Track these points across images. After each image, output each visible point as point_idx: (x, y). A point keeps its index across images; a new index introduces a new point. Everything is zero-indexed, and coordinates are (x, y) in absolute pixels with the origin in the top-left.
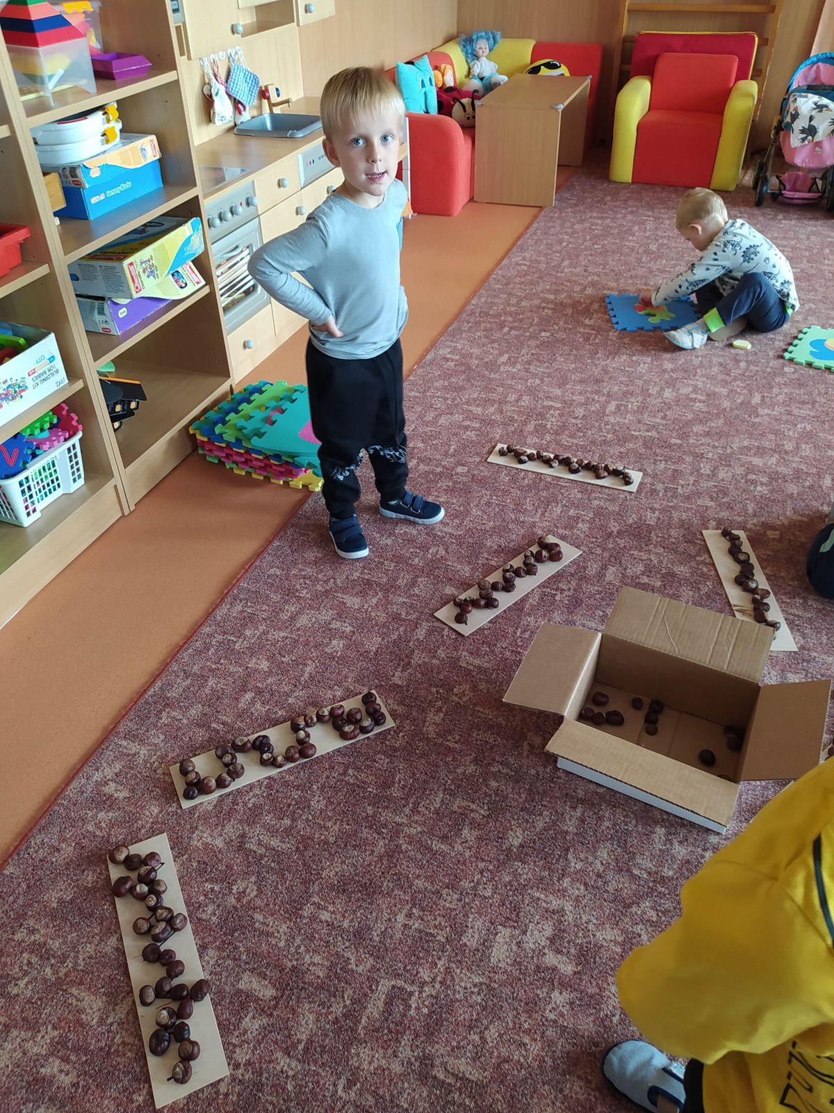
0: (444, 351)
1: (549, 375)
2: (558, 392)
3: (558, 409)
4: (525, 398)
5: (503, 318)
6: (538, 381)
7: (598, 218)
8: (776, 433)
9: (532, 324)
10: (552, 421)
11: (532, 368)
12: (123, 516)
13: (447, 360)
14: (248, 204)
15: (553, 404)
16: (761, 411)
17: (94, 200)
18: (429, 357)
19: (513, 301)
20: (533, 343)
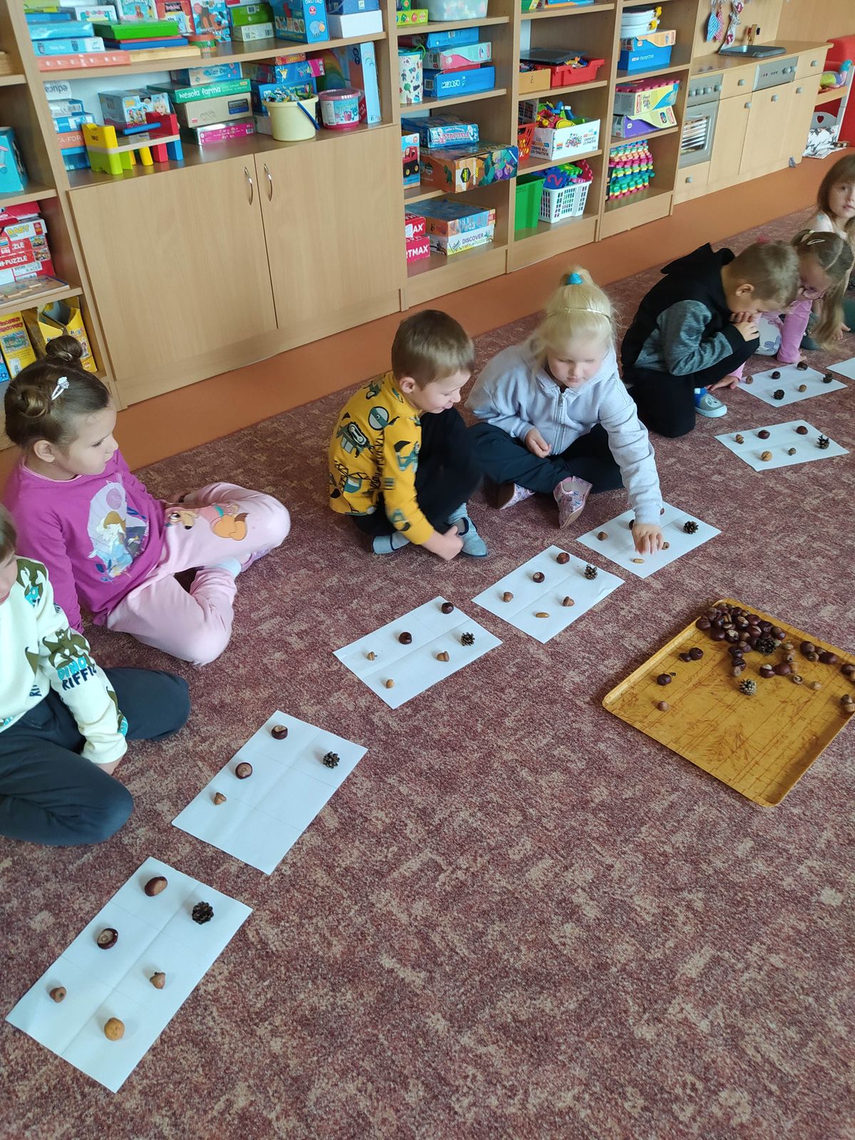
12: (594, 242)
14: (715, 90)
17: (634, 59)
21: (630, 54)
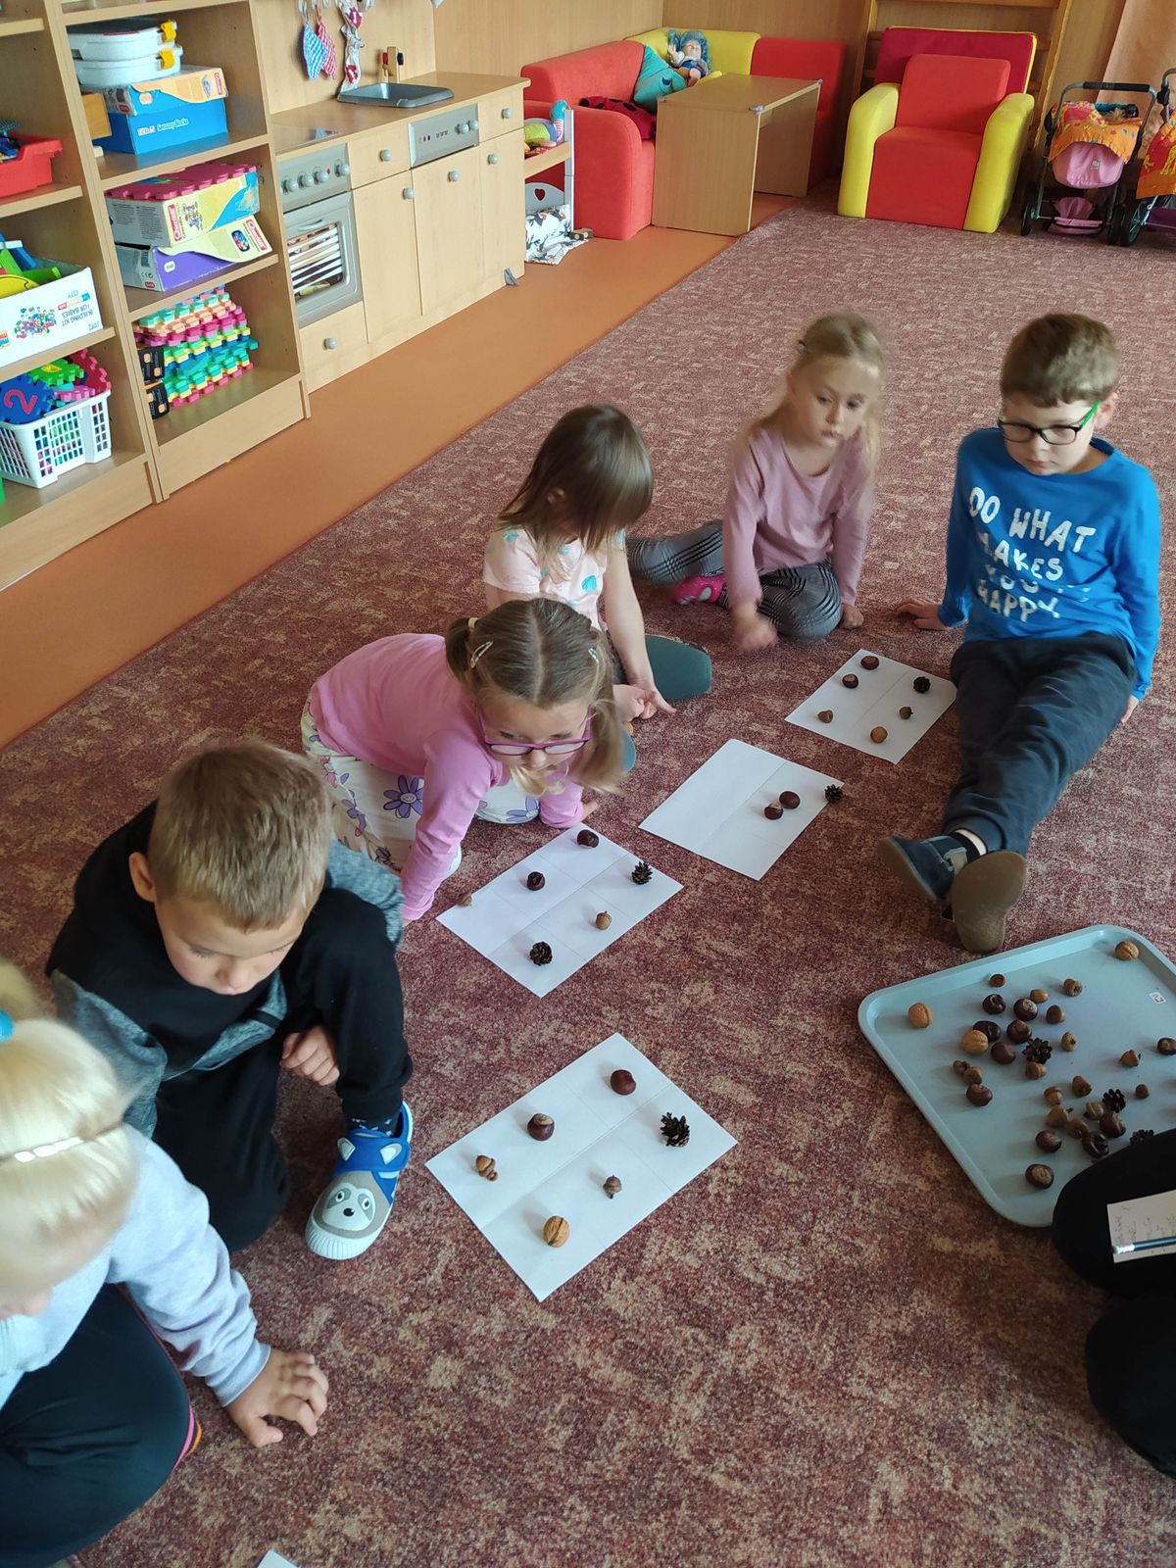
0: (570, 375)
1: (688, 405)
2: (693, 421)
3: (687, 437)
4: (650, 425)
5: (651, 346)
6: (671, 410)
7: (805, 252)
8: (935, 474)
9: (684, 355)
10: (676, 447)
11: (670, 398)
12: (154, 503)
13: (571, 383)
14: (338, 173)
15: (682, 432)
16: (926, 453)
17: (142, 132)
18: (549, 379)
19: (670, 330)
20: (679, 373)
21: (131, 122)
